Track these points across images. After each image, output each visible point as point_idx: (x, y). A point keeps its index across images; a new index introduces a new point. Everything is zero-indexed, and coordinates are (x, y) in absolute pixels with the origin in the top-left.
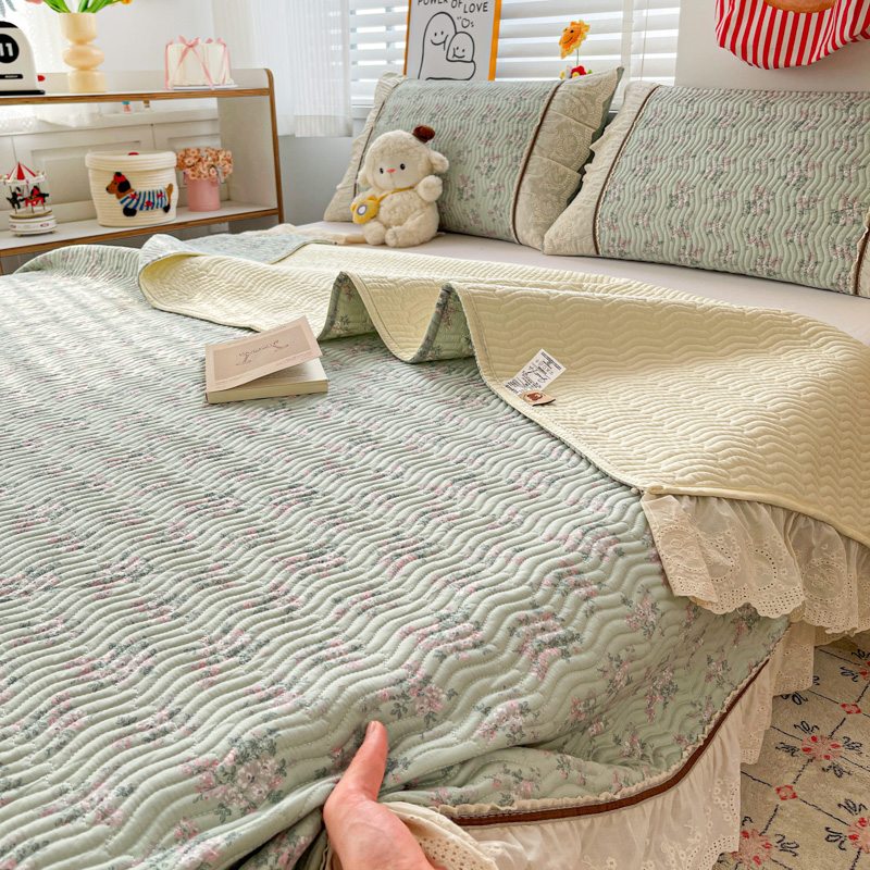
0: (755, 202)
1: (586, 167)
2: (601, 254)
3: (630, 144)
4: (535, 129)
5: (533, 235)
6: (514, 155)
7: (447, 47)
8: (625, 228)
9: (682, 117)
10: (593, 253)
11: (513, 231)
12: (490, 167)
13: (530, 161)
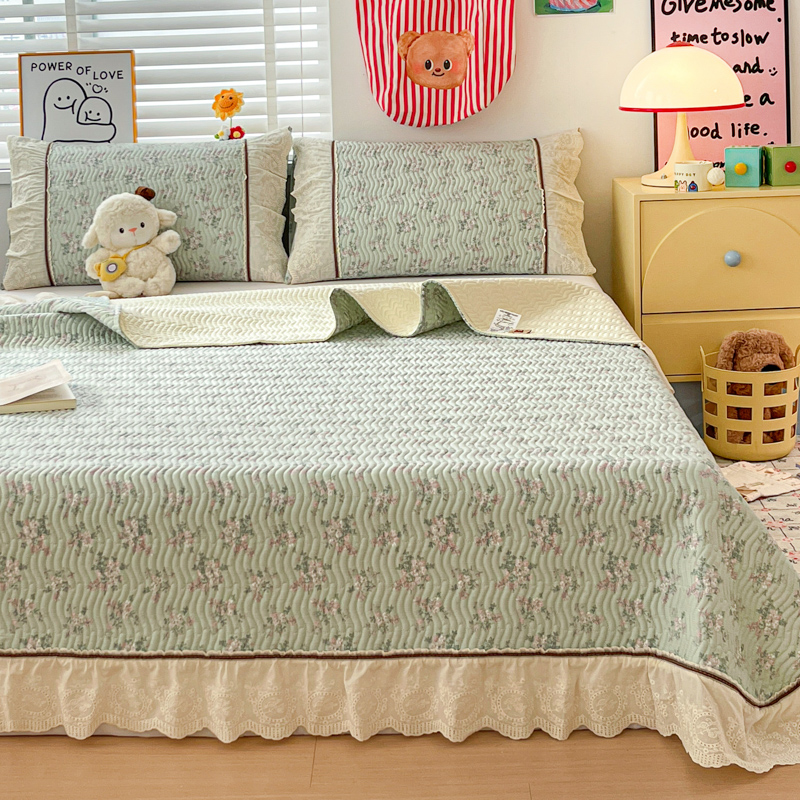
0: (465, 221)
1: (293, 210)
2: (341, 276)
3: (341, 189)
4: (244, 182)
5: (271, 271)
6: (234, 206)
7: (76, 111)
8: (364, 253)
9: (376, 165)
10: (334, 277)
11: (245, 270)
12: (214, 218)
13: (250, 210)
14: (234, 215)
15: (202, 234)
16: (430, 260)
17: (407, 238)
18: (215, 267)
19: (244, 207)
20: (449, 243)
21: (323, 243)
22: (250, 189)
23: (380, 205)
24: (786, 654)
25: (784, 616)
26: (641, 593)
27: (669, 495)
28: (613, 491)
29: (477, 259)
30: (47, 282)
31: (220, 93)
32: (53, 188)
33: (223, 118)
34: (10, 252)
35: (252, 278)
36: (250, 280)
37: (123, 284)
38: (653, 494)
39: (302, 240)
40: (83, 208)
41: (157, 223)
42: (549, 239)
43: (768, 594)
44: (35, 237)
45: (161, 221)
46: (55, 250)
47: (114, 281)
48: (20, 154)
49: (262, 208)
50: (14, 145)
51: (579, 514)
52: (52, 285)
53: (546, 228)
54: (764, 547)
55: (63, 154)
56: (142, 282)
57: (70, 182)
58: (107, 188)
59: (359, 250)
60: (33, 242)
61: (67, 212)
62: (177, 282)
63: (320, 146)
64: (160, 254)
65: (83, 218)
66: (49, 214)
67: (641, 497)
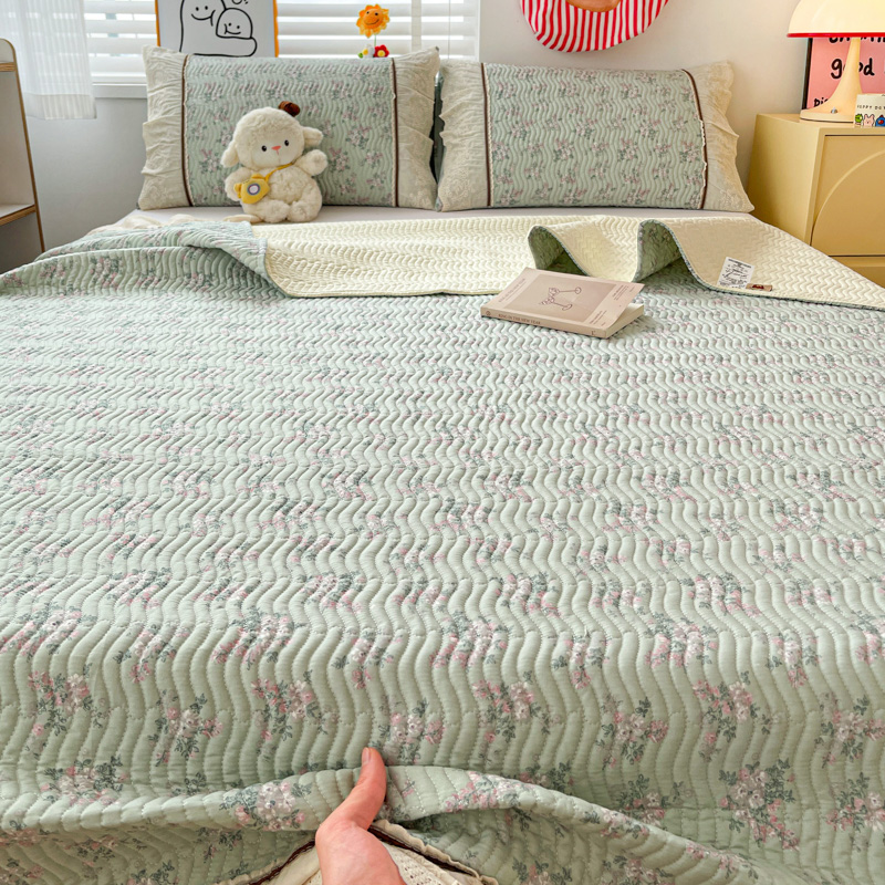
1: (441, 134)
2: (492, 205)
3: (494, 112)
4: (392, 101)
5: (421, 197)
6: (383, 126)
7: (215, 23)
8: (519, 180)
9: (529, 88)
10: (485, 204)
11: (393, 196)
12: (362, 138)
13: (399, 131)
14: (382, 136)
15: (349, 155)
16: (586, 191)
17: (564, 167)
18: (362, 190)
19: (393, 128)
20: (606, 174)
21: (476, 169)
22: (399, 109)
23: (535, 131)
29: (634, 191)
30: (185, 202)
31: (364, 8)
32: (191, 101)
33: (368, 35)
34: (146, 170)
35: (400, 204)
36: (397, 205)
37: (266, 208)
39: (453, 165)
40: (222, 124)
41: (302, 142)
42: (710, 173)
44: (171, 153)
45: (306, 139)
46: (193, 168)
47: (256, 203)
48: (155, 65)
49: (411, 129)
50: (149, 54)
52: (191, 205)
53: (706, 161)
55: (200, 66)
56: (286, 206)
57: (208, 96)
58: (247, 103)
59: (513, 178)
60: (169, 159)
61: (205, 127)
62: (324, 205)
63: (469, 67)
64: (305, 175)
65: (222, 134)
66: (186, 130)
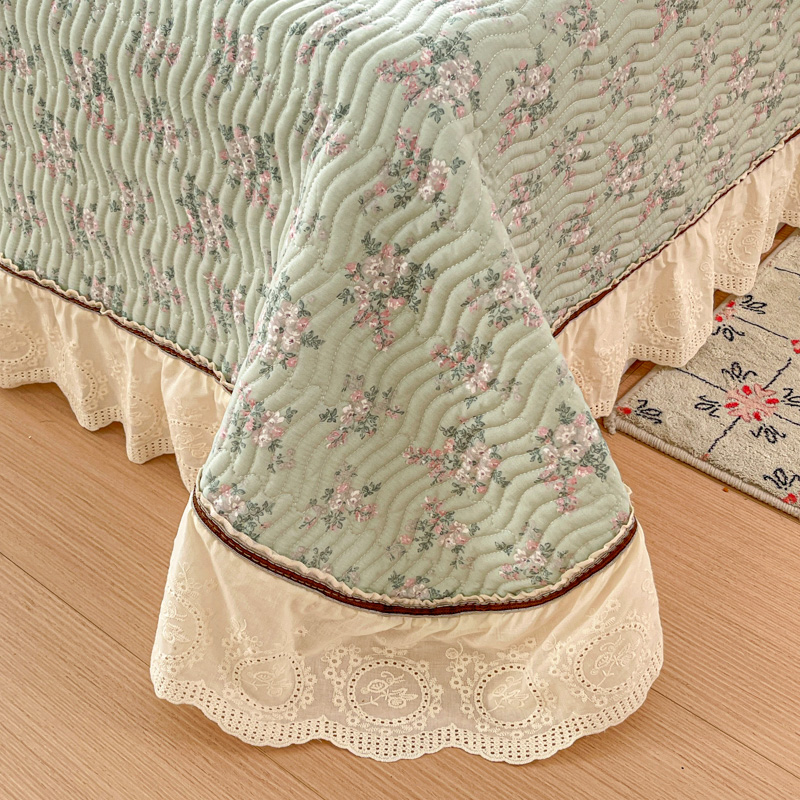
24: (490, 541)
25: (504, 467)
26: (241, 282)
27: (294, 94)
28: (199, 43)
38: (265, 79)
43: (475, 406)
51: (138, 71)
54: (484, 301)
67: (243, 77)
